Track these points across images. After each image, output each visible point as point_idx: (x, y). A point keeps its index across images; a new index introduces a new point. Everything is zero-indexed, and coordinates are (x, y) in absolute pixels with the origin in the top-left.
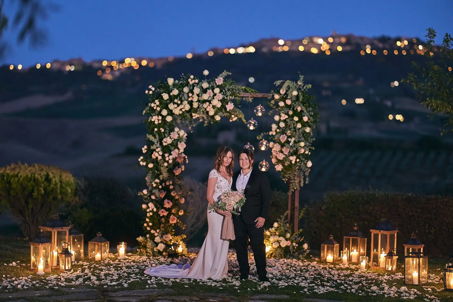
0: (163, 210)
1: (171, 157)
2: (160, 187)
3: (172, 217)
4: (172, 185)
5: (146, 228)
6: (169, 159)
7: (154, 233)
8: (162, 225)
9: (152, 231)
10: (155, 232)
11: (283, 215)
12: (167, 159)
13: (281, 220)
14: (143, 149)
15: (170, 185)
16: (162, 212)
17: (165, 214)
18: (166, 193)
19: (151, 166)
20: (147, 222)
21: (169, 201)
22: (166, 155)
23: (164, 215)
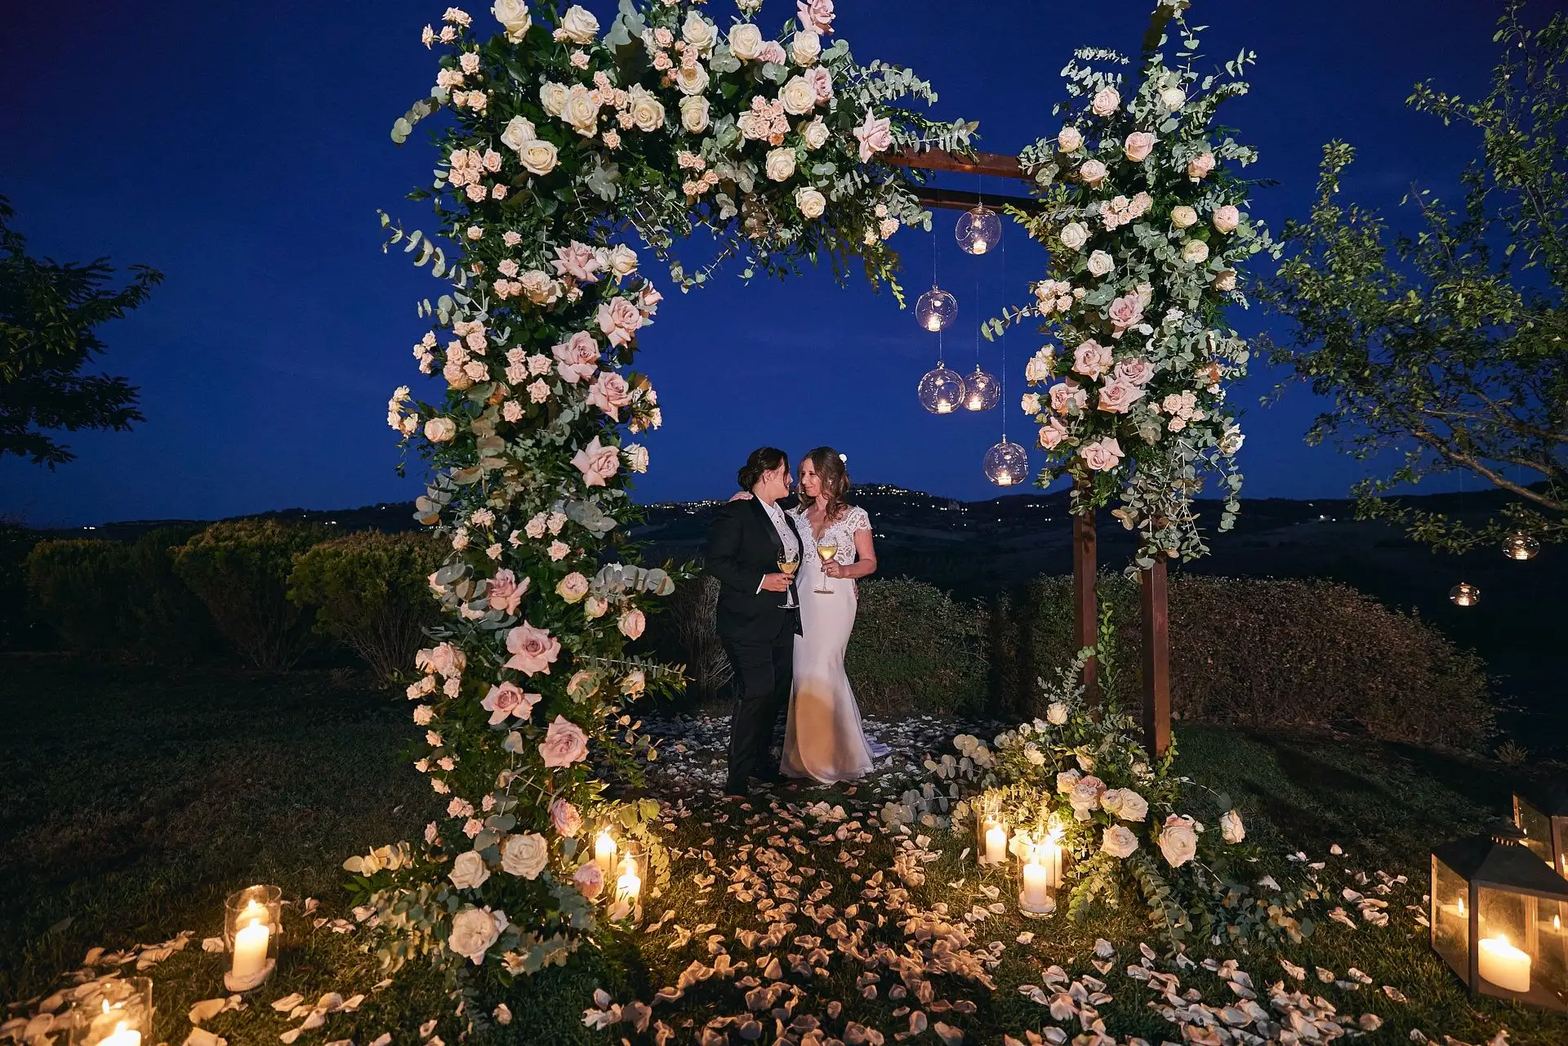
0: (507, 686)
1: (539, 363)
2: (494, 551)
3: (559, 727)
4: (563, 536)
5: (425, 778)
6: (530, 379)
7: (465, 819)
8: (505, 777)
9: (457, 807)
10: (469, 811)
11: (1066, 667)
12: (515, 374)
13: (1060, 687)
14: (418, 351)
15: (547, 538)
16: (502, 700)
17: (523, 707)
18: (529, 588)
19: (439, 429)
20: (429, 751)
21: (541, 636)
22: (515, 355)
23: (516, 714)
